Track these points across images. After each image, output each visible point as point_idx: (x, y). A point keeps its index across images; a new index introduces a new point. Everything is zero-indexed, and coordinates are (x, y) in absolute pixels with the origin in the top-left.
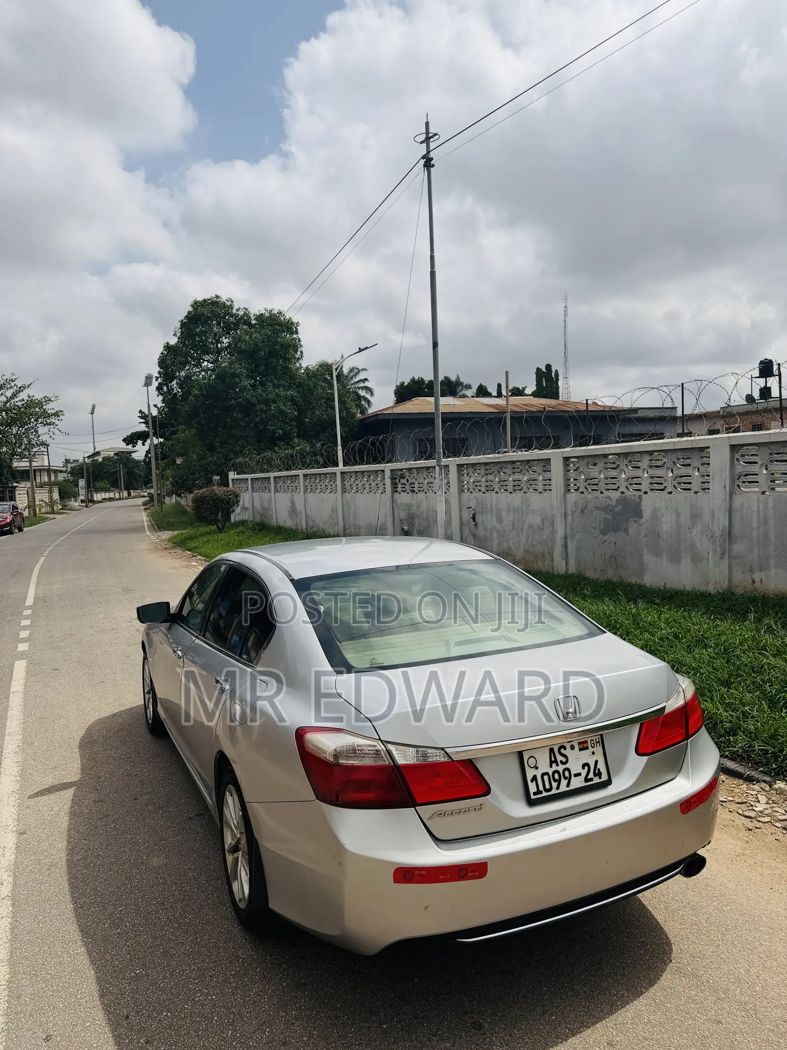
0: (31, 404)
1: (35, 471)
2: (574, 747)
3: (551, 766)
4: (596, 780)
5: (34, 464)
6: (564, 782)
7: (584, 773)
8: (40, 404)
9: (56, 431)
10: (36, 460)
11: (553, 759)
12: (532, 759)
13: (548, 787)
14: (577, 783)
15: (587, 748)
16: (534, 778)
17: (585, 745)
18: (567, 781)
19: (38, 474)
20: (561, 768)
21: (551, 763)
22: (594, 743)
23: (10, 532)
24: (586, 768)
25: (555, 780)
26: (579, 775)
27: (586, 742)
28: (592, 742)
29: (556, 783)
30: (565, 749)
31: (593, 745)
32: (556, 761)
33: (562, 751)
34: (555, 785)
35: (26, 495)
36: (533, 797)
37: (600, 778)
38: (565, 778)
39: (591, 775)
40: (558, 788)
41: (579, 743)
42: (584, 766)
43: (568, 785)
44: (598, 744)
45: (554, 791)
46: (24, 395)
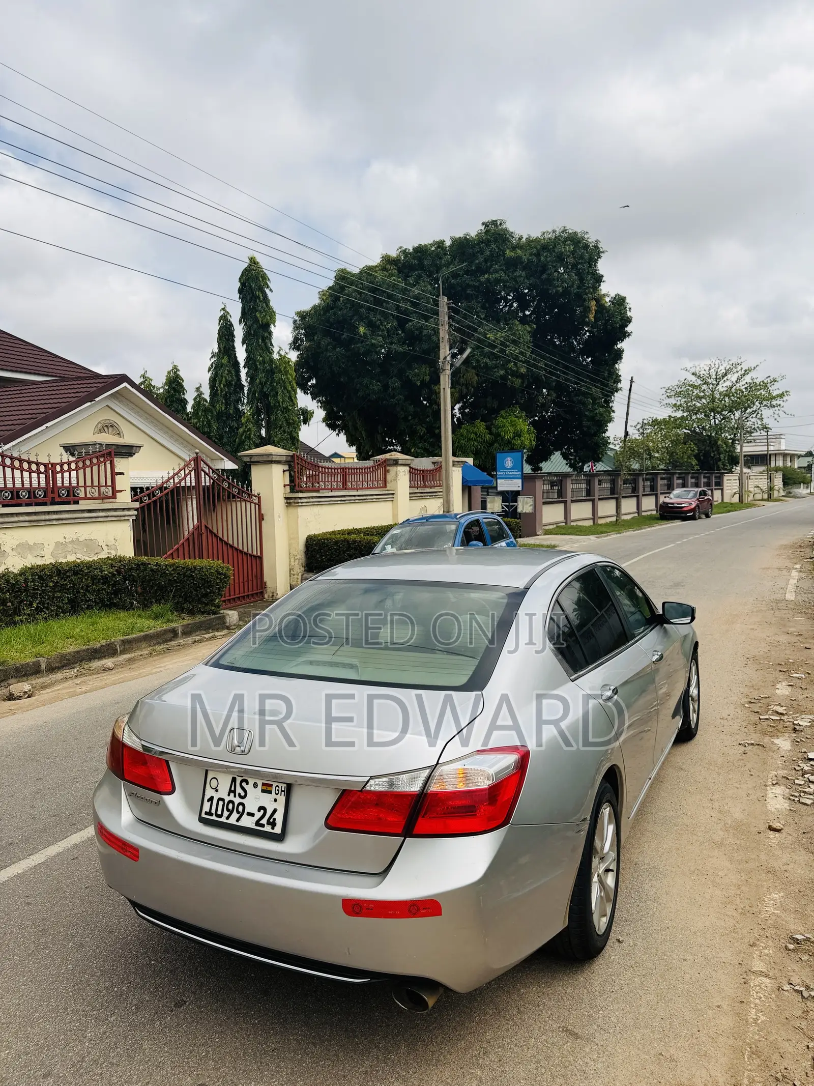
0: (753, 387)
1: (770, 455)
2: (257, 786)
3: (229, 795)
4: (268, 828)
5: (771, 448)
6: (235, 816)
7: (258, 815)
8: (764, 386)
9: (781, 413)
10: (772, 444)
11: (233, 789)
12: (214, 781)
13: (219, 812)
14: (248, 822)
15: (270, 792)
16: (211, 799)
17: (269, 789)
18: (238, 816)
19: (773, 458)
20: (237, 800)
21: (230, 791)
22: (278, 790)
23: (693, 518)
24: (262, 811)
25: (228, 810)
26: (252, 815)
27: (271, 786)
28: (277, 788)
29: (228, 813)
30: (247, 783)
31: (277, 792)
32: (234, 792)
33: (244, 784)
34: (226, 813)
35: (738, 481)
36: (203, 815)
37: (273, 828)
38: (238, 812)
39: (264, 821)
40: (228, 818)
41: (263, 784)
42: (260, 808)
43: (238, 820)
44: (283, 793)
45: (223, 819)
46: (748, 379)
